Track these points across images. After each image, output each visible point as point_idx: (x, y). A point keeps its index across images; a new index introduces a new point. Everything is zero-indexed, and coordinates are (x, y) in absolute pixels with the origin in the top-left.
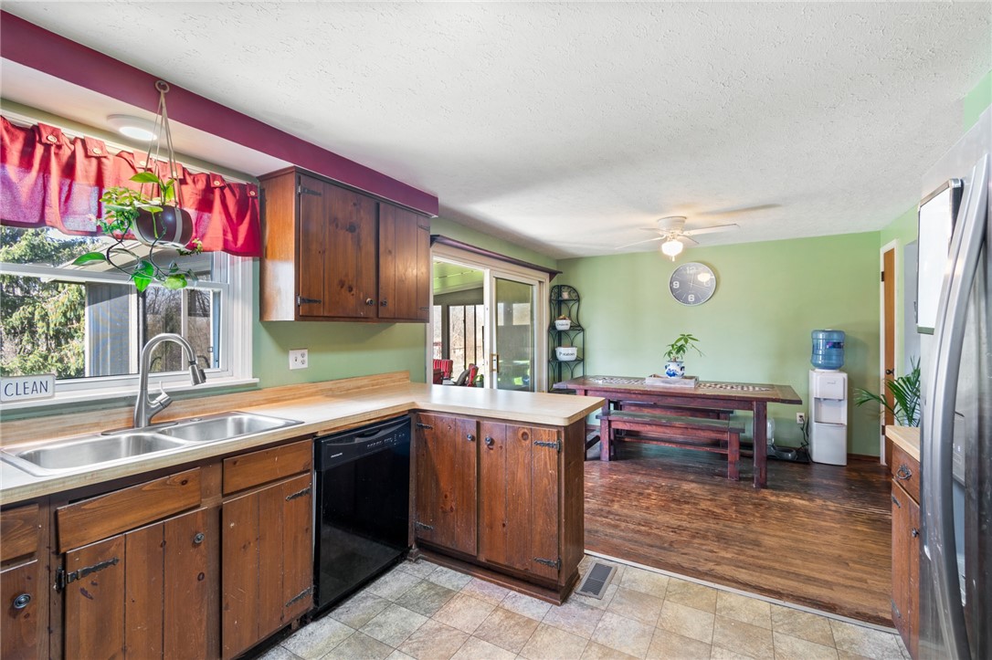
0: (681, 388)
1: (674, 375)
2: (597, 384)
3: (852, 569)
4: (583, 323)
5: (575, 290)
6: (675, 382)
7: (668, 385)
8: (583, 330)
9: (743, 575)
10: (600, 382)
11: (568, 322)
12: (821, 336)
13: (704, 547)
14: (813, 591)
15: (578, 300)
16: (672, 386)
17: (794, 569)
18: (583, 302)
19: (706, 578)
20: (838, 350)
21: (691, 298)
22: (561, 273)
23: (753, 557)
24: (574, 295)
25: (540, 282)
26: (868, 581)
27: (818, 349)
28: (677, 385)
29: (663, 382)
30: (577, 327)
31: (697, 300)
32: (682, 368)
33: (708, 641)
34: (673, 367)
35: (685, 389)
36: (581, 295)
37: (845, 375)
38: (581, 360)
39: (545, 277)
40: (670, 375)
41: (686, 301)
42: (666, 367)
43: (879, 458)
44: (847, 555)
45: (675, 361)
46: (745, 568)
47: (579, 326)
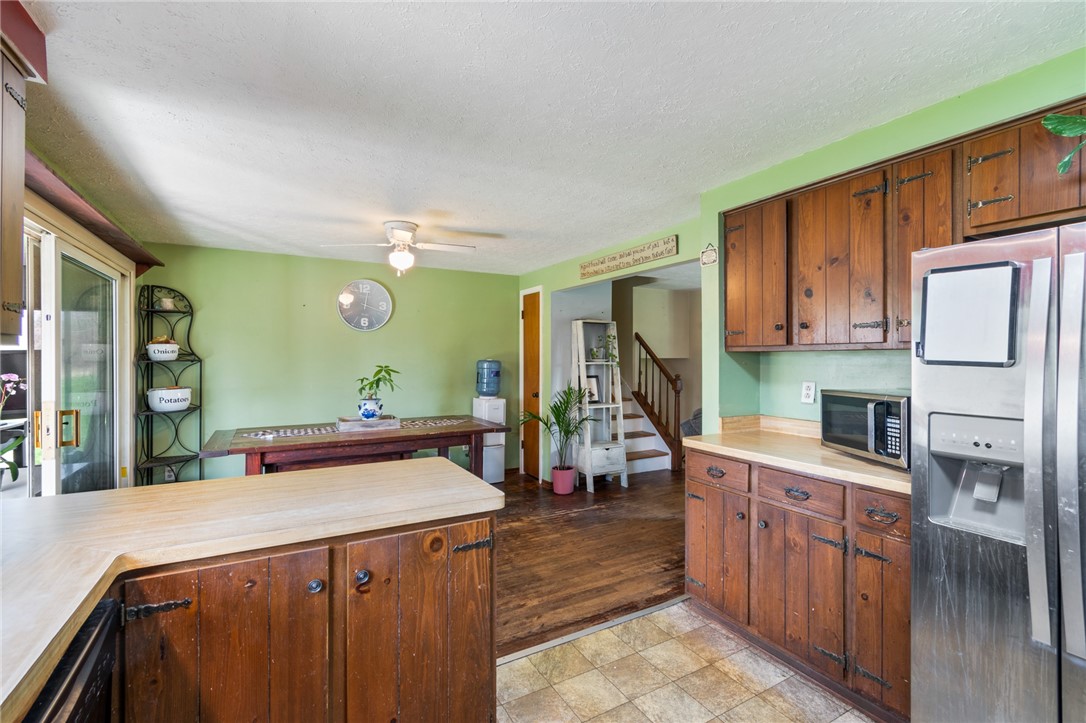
0: (386, 431)
1: (373, 415)
2: (265, 441)
3: (606, 568)
4: (199, 347)
5: (183, 297)
6: (377, 425)
7: (369, 429)
8: (200, 361)
9: (566, 615)
10: (269, 437)
11: (175, 347)
12: (485, 365)
13: (511, 605)
14: (612, 599)
15: (190, 312)
16: (375, 429)
17: (582, 587)
18: (199, 316)
19: (549, 636)
20: (497, 380)
21: (364, 322)
22: (161, 264)
23: (550, 592)
24: (181, 305)
25: (123, 275)
26: (623, 571)
27: (482, 378)
28: (381, 428)
29: (364, 426)
30: (189, 356)
31: (371, 325)
32: (380, 408)
33: (624, 700)
34: (370, 406)
35: (390, 431)
36: (196, 306)
37: (504, 401)
38: (196, 408)
39: (130, 267)
40: (367, 417)
41: (358, 325)
42: (360, 407)
43: (518, 469)
44: (591, 557)
45: (370, 399)
46: (559, 607)
47: (193, 354)
